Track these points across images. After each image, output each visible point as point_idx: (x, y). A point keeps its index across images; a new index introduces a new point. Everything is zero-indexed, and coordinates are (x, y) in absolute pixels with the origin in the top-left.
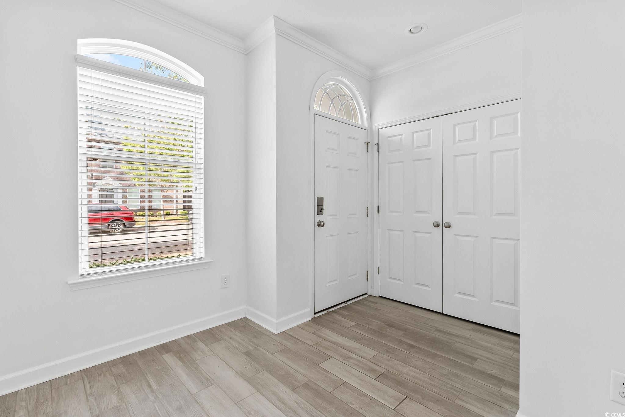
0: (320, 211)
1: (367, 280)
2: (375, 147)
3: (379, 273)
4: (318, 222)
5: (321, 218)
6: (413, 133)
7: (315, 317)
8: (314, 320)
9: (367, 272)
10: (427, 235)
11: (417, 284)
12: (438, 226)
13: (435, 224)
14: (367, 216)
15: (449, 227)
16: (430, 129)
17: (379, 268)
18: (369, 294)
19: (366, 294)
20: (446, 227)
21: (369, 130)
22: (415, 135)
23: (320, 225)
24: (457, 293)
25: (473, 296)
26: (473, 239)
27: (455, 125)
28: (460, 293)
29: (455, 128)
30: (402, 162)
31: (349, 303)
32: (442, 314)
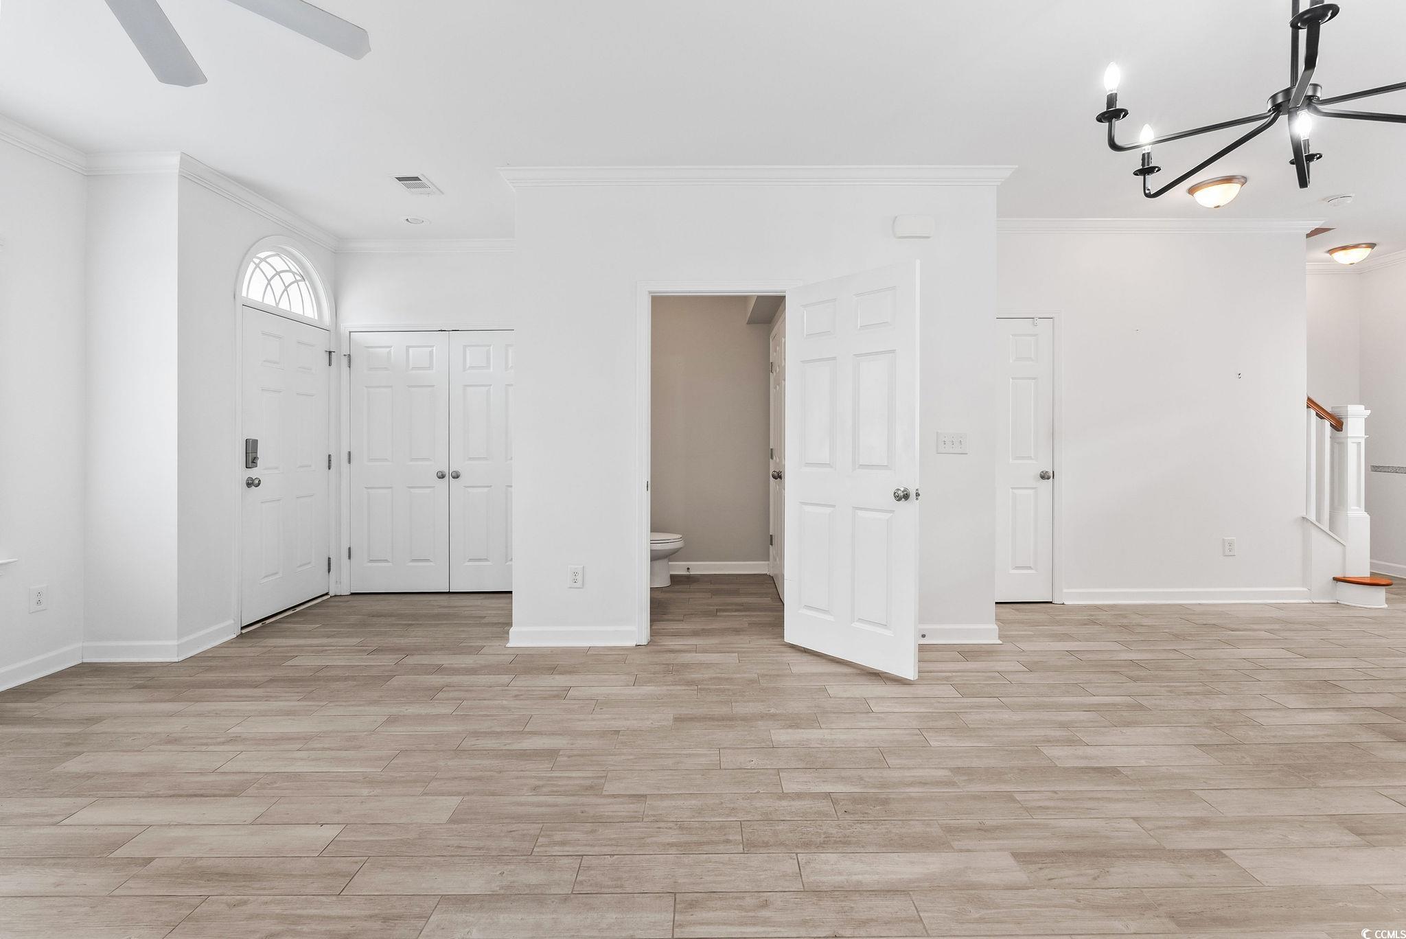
0: (251, 460)
1: (329, 572)
2: (345, 361)
3: (350, 557)
4: (247, 480)
5: (254, 473)
6: (408, 347)
7: (242, 633)
8: (241, 636)
9: (329, 559)
10: (428, 491)
11: (414, 560)
12: (442, 477)
13: (440, 474)
14: (329, 469)
15: (458, 477)
16: (433, 346)
17: (350, 549)
18: (332, 593)
19: (327, 594)
20: (454, 478)
21: (333, 331)
22: (411, 350)
23: (251, 483)
24: (468, 561)
25: (486, 560)
26: (486, 490)
27: (465, 347)
28: (470, 560)
29: (466, 351)
30: (391, 387)
31: (298, 609)
32: (449, 593)
